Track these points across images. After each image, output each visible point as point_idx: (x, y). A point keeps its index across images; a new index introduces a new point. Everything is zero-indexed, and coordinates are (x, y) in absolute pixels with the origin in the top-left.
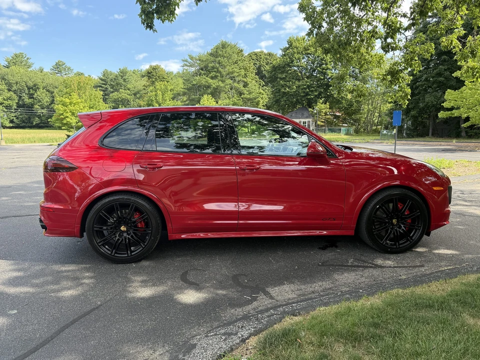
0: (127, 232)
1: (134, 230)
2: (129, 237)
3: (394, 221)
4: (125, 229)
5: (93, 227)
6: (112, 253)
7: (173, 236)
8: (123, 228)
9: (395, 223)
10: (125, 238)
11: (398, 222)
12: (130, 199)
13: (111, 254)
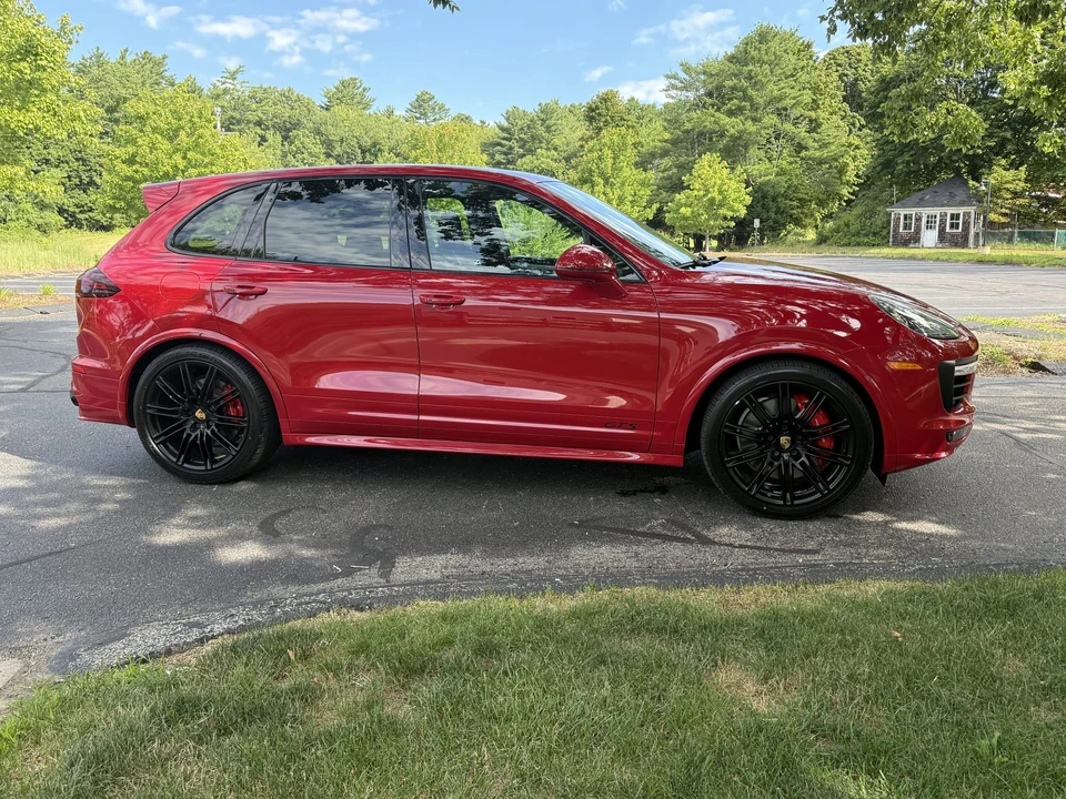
0: (207, 422)
1: (220, 419)
2: (209, 432)
3: (784, 440)
4: (204, 416)
5: (145, 408)
6: (178, 460)
7: (290, 438)
8: (200, 414)
9: (787, 446)
10: (202, 434)
11: (793, 442)
12: (207, 357)
13: (176, 463)
